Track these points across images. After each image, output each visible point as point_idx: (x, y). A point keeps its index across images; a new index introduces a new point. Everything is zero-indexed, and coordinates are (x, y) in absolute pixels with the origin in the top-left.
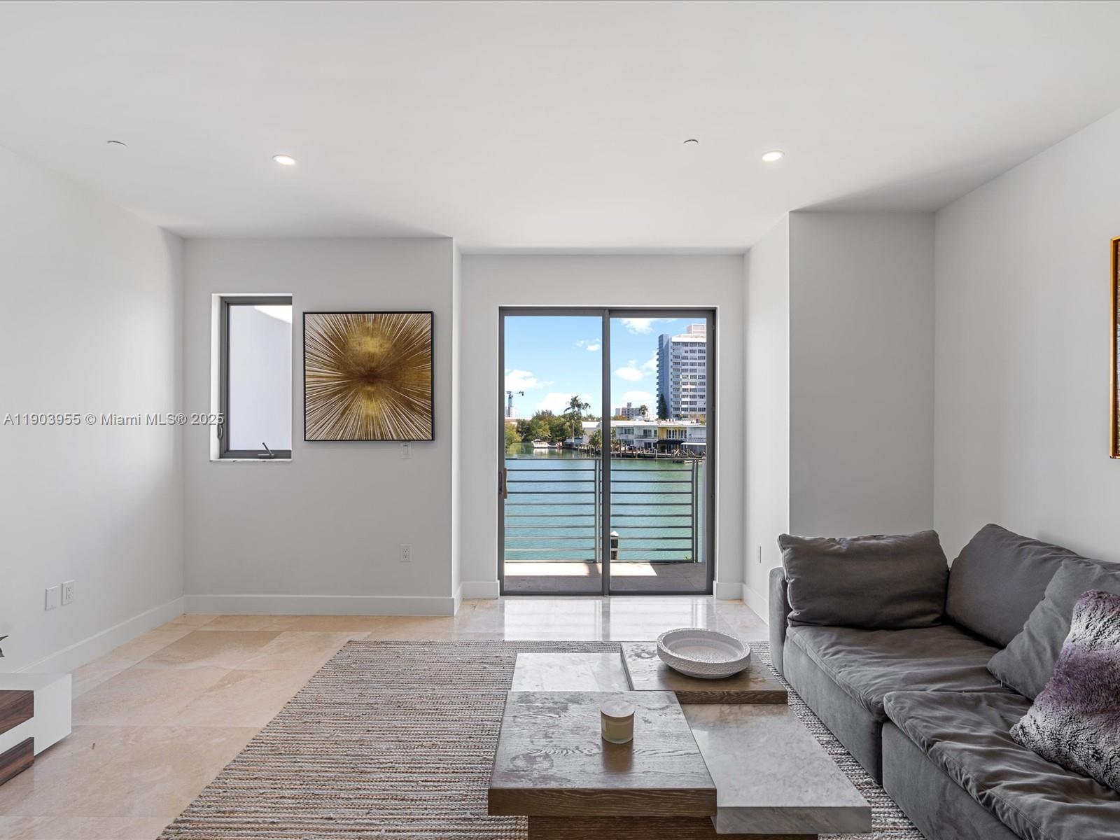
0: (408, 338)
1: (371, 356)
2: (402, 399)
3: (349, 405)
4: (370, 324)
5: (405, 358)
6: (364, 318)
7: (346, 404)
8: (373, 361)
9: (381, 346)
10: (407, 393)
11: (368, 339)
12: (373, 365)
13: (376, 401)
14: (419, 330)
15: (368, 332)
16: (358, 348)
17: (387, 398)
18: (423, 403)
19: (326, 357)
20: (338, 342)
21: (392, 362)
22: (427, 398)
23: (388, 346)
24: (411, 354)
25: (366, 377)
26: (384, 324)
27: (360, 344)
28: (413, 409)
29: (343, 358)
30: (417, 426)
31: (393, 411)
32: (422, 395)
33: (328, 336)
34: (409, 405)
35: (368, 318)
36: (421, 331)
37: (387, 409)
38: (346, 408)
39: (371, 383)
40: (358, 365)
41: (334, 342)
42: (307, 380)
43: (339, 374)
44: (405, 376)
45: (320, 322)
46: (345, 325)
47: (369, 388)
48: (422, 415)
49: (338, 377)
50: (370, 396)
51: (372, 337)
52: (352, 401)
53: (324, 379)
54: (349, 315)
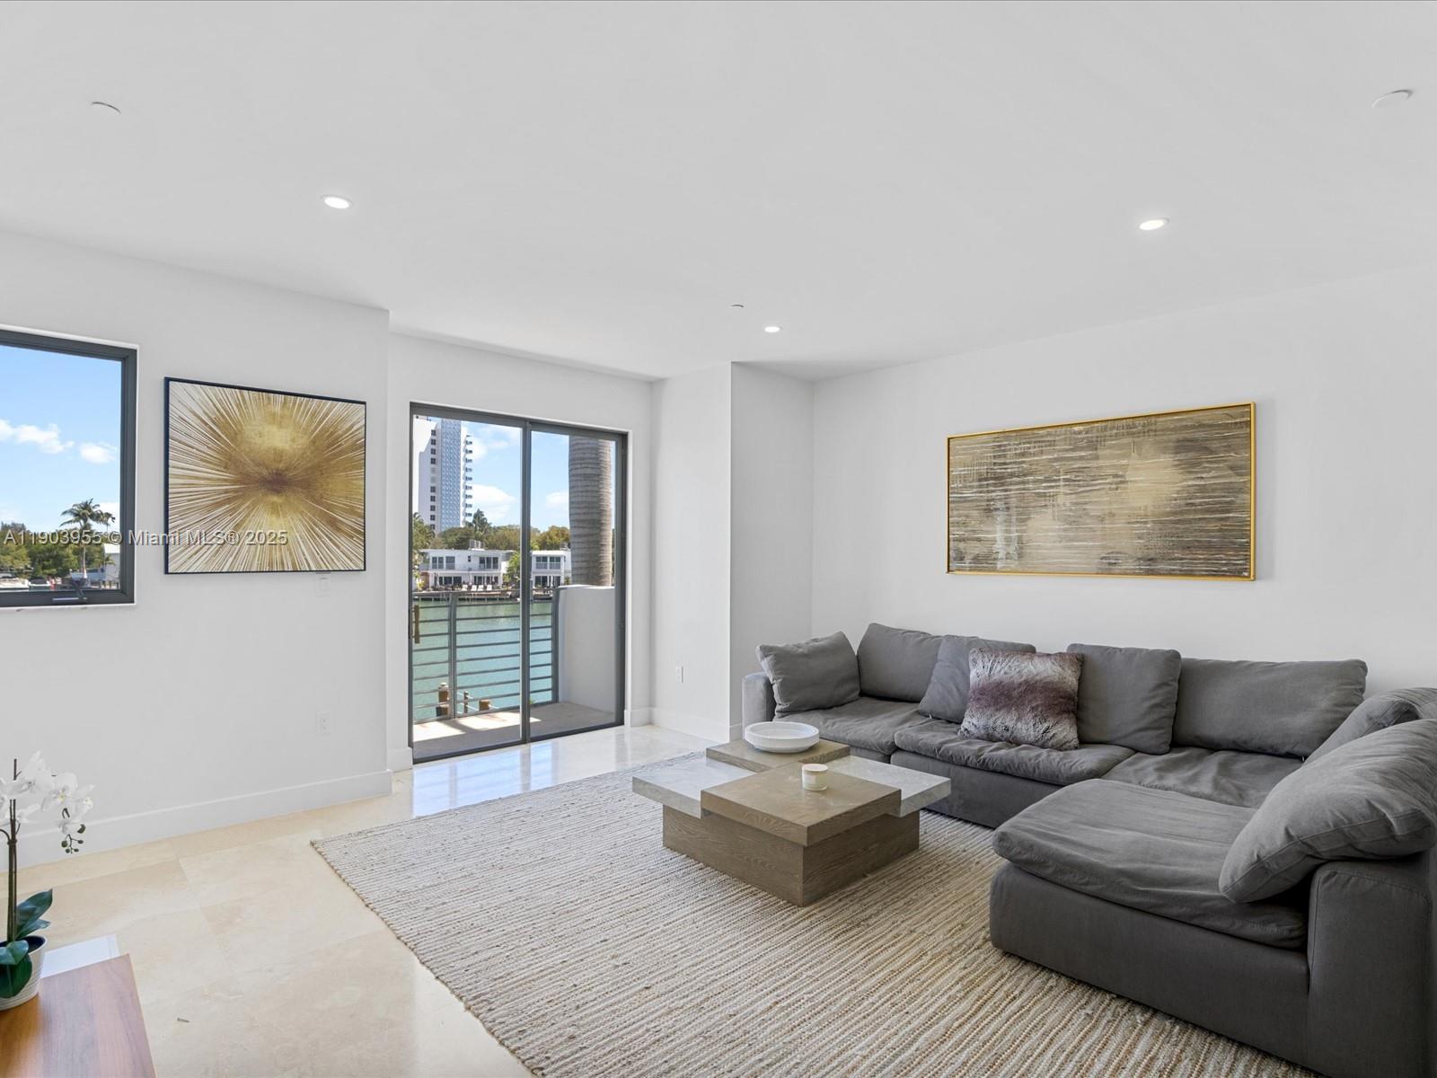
0: (332, 433)
1: (279, 455)
2: (323, 515)
3: (243, 521)
4: (278, 409)
5: (328, 460)
6: (269, 398)
7: (238, 519)
8: (280, 462)
9: (293, 440)
10: (330, 507)
11: (274, 429)
12: (281, 466)
13: (284, 517)
14: (349, 425)
15: (274, 419)
16: (258, 440)
17: (302, 513)
18: (349, 521)
19: (205, 449)
20: (225, 432)
21: (309, 465)
22: (360, 516)
23: (303, 441)
24: (336, 455)
25: (269, 482)
26: (298, 410)
27: (261, 435)
28: (339, 530)
29: (233, 454)
30: (342, 551)
31: (311, 531)
32: (352, 511)
33: (209, 417)
34: (333, 524)
35: (275, 401)
36: (352, 427)
37: (301, 528)
38: (237, 526)
39: (278, 492)
40: (259, 465)
41: (219, 428)
42: (171, 481)
43: (226, 475)
44: (328, 484)
45: (197, 397)
46: (239, 406)
47: (275, 499)
48: (352, 537)
49: (225, 480)
50: (275, 510)
51: (280, 426)
52: (249, 514)
53: (202, 482)
54: (245, 392)
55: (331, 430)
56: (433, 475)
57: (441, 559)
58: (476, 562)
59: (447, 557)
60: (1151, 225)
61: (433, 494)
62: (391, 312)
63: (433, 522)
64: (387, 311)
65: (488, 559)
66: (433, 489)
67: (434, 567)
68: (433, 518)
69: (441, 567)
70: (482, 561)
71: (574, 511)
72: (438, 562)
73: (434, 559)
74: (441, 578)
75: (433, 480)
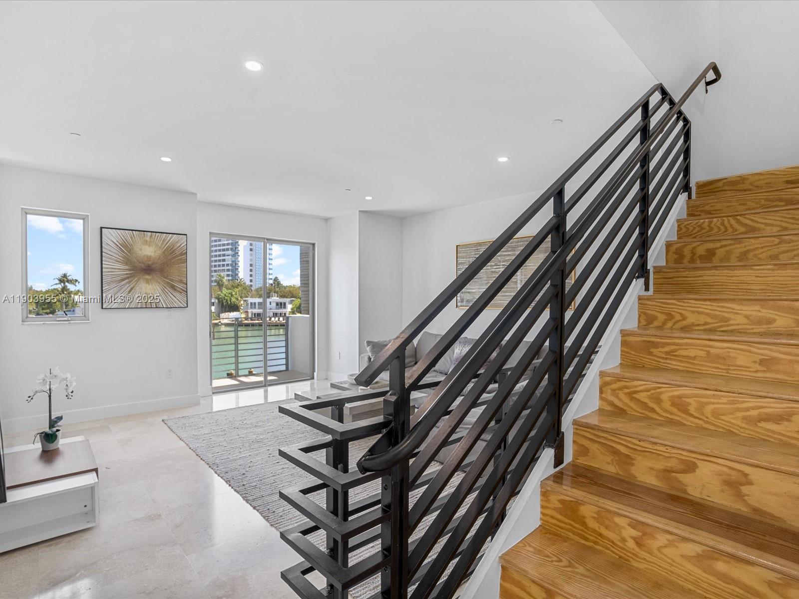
0: (172, 248)
1: (149, 258)
2: (168, 283)
3: (134, 287)
4: (148, 239)
5: (171, 259)
6: (144, 234)
7: (132, 286)
8: (150, 261)
9: (155, 252)
10: (172, 280)
11: (147, 247)
12: (150, 263)
13: (152, 284)
14: (179, 245)
15: (147, 243)
16: (140, 252)
17: (159, 283)
18: (179, 286)
19: (117, 256)
20: (126, 248)
21: (162, 262)
22: (184, 283)
23: (159, 252)
24: (175, 258)
25: (145, 270)
26: (157, 239)
27: (141, 250)
28: (175, 290)
29: (130, 258)
30: (177, 299)
31: (163, 291)
32: (181, 282)
33: (120, 244)
34: (173, 287)
35: (147, 235)
36: (181, 245)
37: (159, 289)
38: (132, 289)
39: (149, 274)
40: (140, 263)
41: (123, 247)
42: (103, 270)
43: (127, 267)
44: (170, 270)
45: (114, 235)
46: (131, 238)
47: (147, 277)
48: (181, 293)
49: (126, 269)
50: (147, 281)
51: (149, 246)
52: (136, 284)
53: (116, 270)
54: (134, 232)
55: (171, 247)
56: (251, 257)
57: (255, 303)
58: (274, 305)
59: (258, 303)
60: (503, 160)
61: (251, 268)
62: (198, 195)
63: (251, 283)
64: (196, 194)
65: (281, 304)
66: (251, 265)
67: (251, 308)
68: (251, 281)
69: (255, 308)
70: (277, 304)
71: (302, 279)
72: (253, 305)
73: (251, 303)
74: (255, 314)
75: (251, 260)
